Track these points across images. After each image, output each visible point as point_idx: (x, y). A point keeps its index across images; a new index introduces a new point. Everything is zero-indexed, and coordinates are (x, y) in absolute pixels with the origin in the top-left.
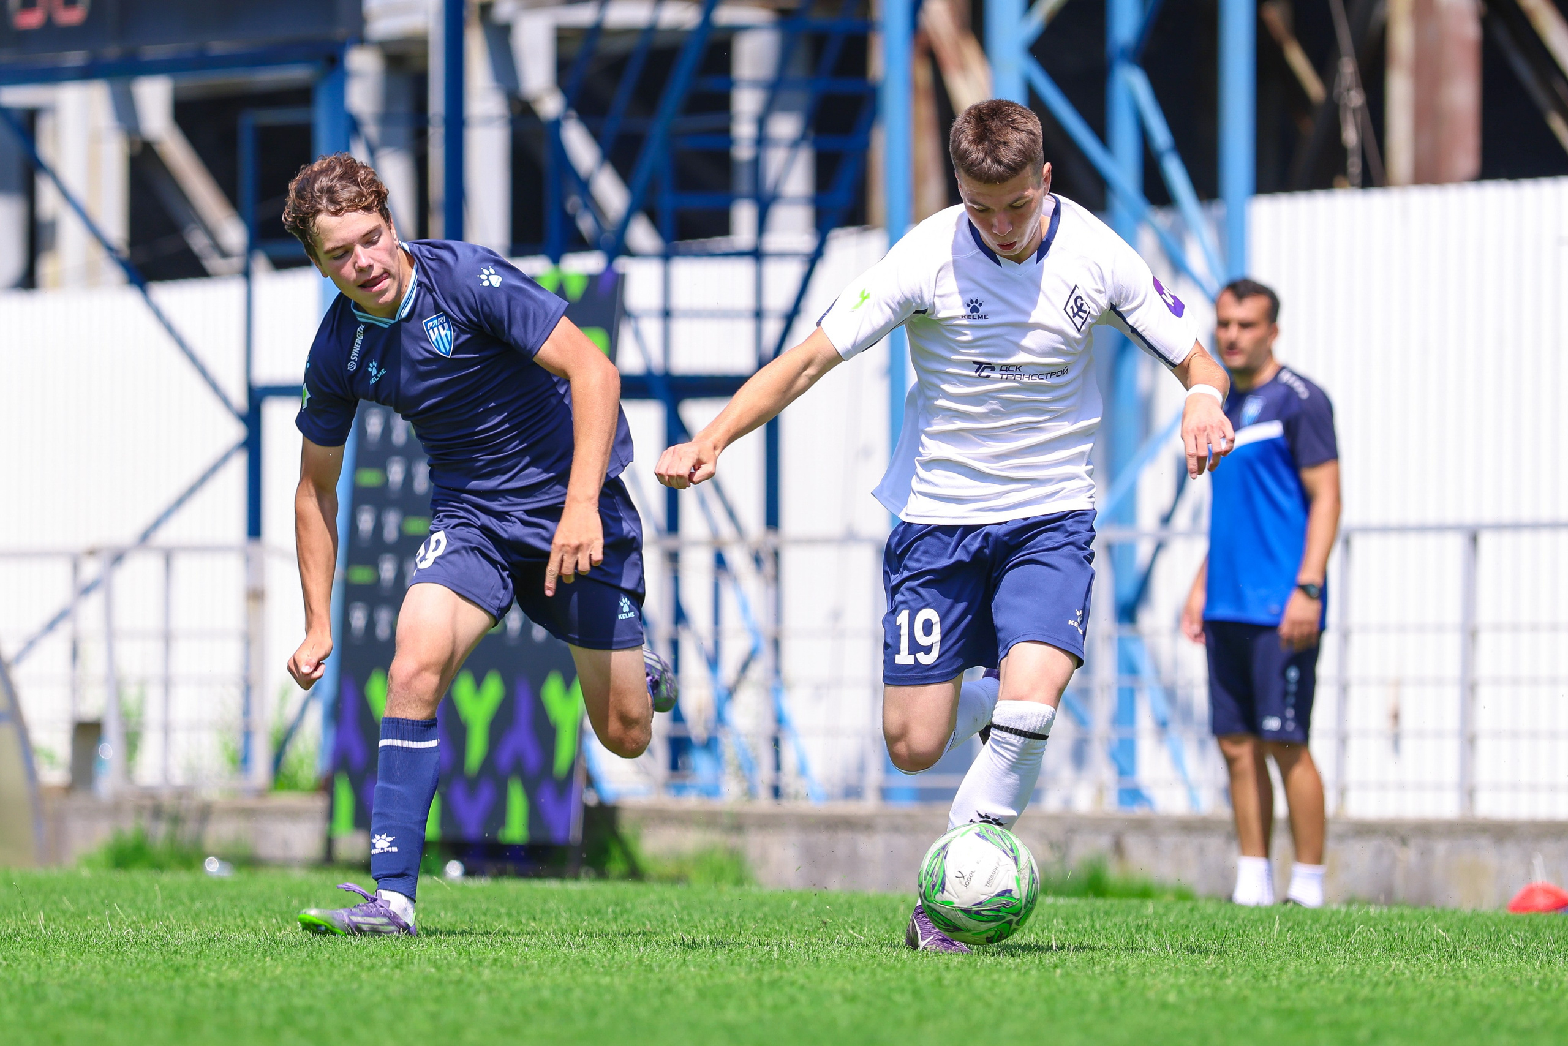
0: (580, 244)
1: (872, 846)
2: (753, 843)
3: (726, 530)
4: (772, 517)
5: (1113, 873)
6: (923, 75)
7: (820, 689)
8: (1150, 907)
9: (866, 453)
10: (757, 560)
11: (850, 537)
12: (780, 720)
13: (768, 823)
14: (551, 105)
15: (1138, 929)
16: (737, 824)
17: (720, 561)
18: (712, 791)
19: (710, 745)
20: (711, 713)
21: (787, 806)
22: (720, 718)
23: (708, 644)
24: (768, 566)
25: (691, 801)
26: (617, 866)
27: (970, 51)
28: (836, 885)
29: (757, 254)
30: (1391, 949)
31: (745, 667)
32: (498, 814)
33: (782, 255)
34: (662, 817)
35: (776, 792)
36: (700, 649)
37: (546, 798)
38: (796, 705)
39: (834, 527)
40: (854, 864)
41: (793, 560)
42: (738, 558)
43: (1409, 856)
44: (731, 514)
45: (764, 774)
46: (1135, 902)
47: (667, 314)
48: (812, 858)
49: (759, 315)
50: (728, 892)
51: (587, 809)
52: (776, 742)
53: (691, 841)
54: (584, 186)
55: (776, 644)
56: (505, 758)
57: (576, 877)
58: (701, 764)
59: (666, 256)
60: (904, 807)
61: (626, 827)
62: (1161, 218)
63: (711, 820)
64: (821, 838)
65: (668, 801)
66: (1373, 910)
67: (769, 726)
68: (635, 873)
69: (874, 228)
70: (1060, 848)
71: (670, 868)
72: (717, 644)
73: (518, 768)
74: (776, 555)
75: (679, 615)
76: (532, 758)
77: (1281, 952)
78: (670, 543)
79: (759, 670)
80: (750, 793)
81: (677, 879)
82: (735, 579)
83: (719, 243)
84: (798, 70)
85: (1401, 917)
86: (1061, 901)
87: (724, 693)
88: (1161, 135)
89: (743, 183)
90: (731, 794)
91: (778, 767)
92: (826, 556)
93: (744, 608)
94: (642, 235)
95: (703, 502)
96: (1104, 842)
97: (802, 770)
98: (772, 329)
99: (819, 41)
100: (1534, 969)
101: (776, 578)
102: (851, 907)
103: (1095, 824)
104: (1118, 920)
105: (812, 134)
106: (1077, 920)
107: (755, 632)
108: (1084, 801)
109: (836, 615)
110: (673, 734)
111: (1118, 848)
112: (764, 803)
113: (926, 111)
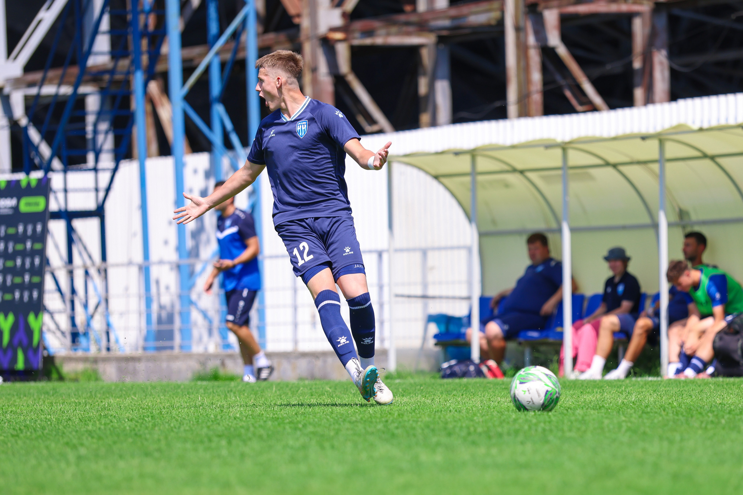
0: (36, 168)
1: (141, 366)
2: (101, 367)
3: (88, 263)
4: (104, 257)
5: (222, 372)
6: (149, 108)
7: (121, 314)
8: (233, 384)
9: (135, 235)
10: (99, 271)
11: (130, 263)
12: (108, 325)
13: (105, 360)
14: (24, 122)
15: (228, 392)
16: (95, 361)
17: (87, 273)
18: (87, 350)
19: (86, 334)
20: (85, 323)
21: (112, 354)
22: (88, 325)
23: (84, 300)
24: (103, 274)
25: (80, 353)
26: (54, 375)
27: (164, 100)
28: (128, 380)
29: (95, 170)
30: (312, 395)
31: (97, 307)
32: (15, 360)
33: (104, 170)
34: (68, 359)
35: (108, 349)
36: (81, 303)
37: (30, 354)
38: (114, 320)
39: (125, 260)
40: (135, 373)
41: (112, 273)
42: (93, 272)
43: (319, 363)
44: (90, 257)
45: (104, 343)
46: (227, 383)
47: (66, 191)
48: (121, 371)
49: (97, 190)
50: (92, 384)
51: (44, 358)
52: (108, 334)
53: (80, 367)
54: (36, 149)
55: (107, 301)
56: (16, 341)
57: (40, 380)
58: (83, 340)
59: (65, 171)
60: (151, 353)
61: (57, 362)
62: (230, 154)
63: (85, 360)
64: (123, 364)
65: (72, 354)
66: (307, 382)
67: (104, 327)
68: (61, 378)
69: (135, 159)
70: (203, 364)
71: (73, 376)
72: (87, 301)
73: (21, 344)
74: (106, 271)
75: (73, 291)
76: (25, 341)
77: (276, 398)
78: (70, 267)
79: (101, 309)
80: (99, 350)
81: (76, 380)
82: (92, 278)
83: (83, 166)
84: (107, 107)
85: (316, 384)
86: (205, 383)
87: (89, 317)
88: (229, 125)
89: (90, 145)
90: (93, 350)
91: (108, 340)
92: (122, 271)
93: (95, 289)
94: (56, 164)
95: (80, 254)
96: (218, 362)
97: (117, 341)
98: (101, 195)
99: (114, 98)
100: (358, 400)
101: (106, 278)
102: (132, 387)
103: (215, 356)
104: (222, 389)
105: (112, 128)
106: (208, 389)
107: (100, 297)
108: (212, 348)
109: (127, 289)
110: (72, 332)
111: (223, 364)
112: (104, 352)
113: (150, 120)
